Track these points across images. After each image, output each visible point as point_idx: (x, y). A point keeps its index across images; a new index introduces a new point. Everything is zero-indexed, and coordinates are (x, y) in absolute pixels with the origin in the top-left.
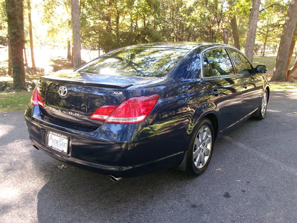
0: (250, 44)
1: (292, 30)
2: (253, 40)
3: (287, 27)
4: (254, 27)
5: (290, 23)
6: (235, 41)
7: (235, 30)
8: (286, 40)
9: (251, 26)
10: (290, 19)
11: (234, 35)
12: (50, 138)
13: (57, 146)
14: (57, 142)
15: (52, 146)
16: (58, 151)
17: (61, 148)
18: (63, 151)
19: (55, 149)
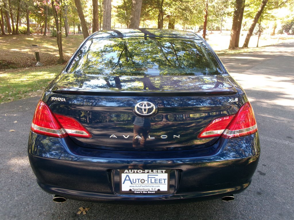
0: (108, 25)
1: (139, 13)
2: (109, 21)
3: (134, 10)
4: (109, 8)
5: (137, 7)
6: (81, 20)
7: (80, 8)
8: (135, 22)
9: (106, 7)
10: (137, 3)
11: (80, 13)
12: (125, 180)
13: (143, 186)
14: (143, 181)
15: (130, 190)
16: (149, 192)
17: (156, 188)
18: (159, 190)
19: (140, 192)
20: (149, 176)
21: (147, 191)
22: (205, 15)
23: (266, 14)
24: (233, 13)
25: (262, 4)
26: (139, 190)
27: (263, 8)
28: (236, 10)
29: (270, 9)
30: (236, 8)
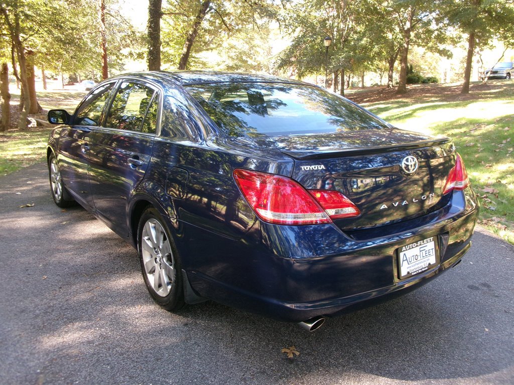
12: (403, 261)
13: (418, 264)
14: (416, 257)
15: (408, 273)
16: (423, 270)
17: (425, 263)
18: (430, 264)
19: (416, 273)
20: (421, 249)
21: (421, 269)
22: (103, 55)
23: (193, 59)
24: (145, 55)
25: (188, 43)
26: (415, 271)
27: (189, 48)
28: (152, 49)
29: (197, 51)
30: (151, 47)
